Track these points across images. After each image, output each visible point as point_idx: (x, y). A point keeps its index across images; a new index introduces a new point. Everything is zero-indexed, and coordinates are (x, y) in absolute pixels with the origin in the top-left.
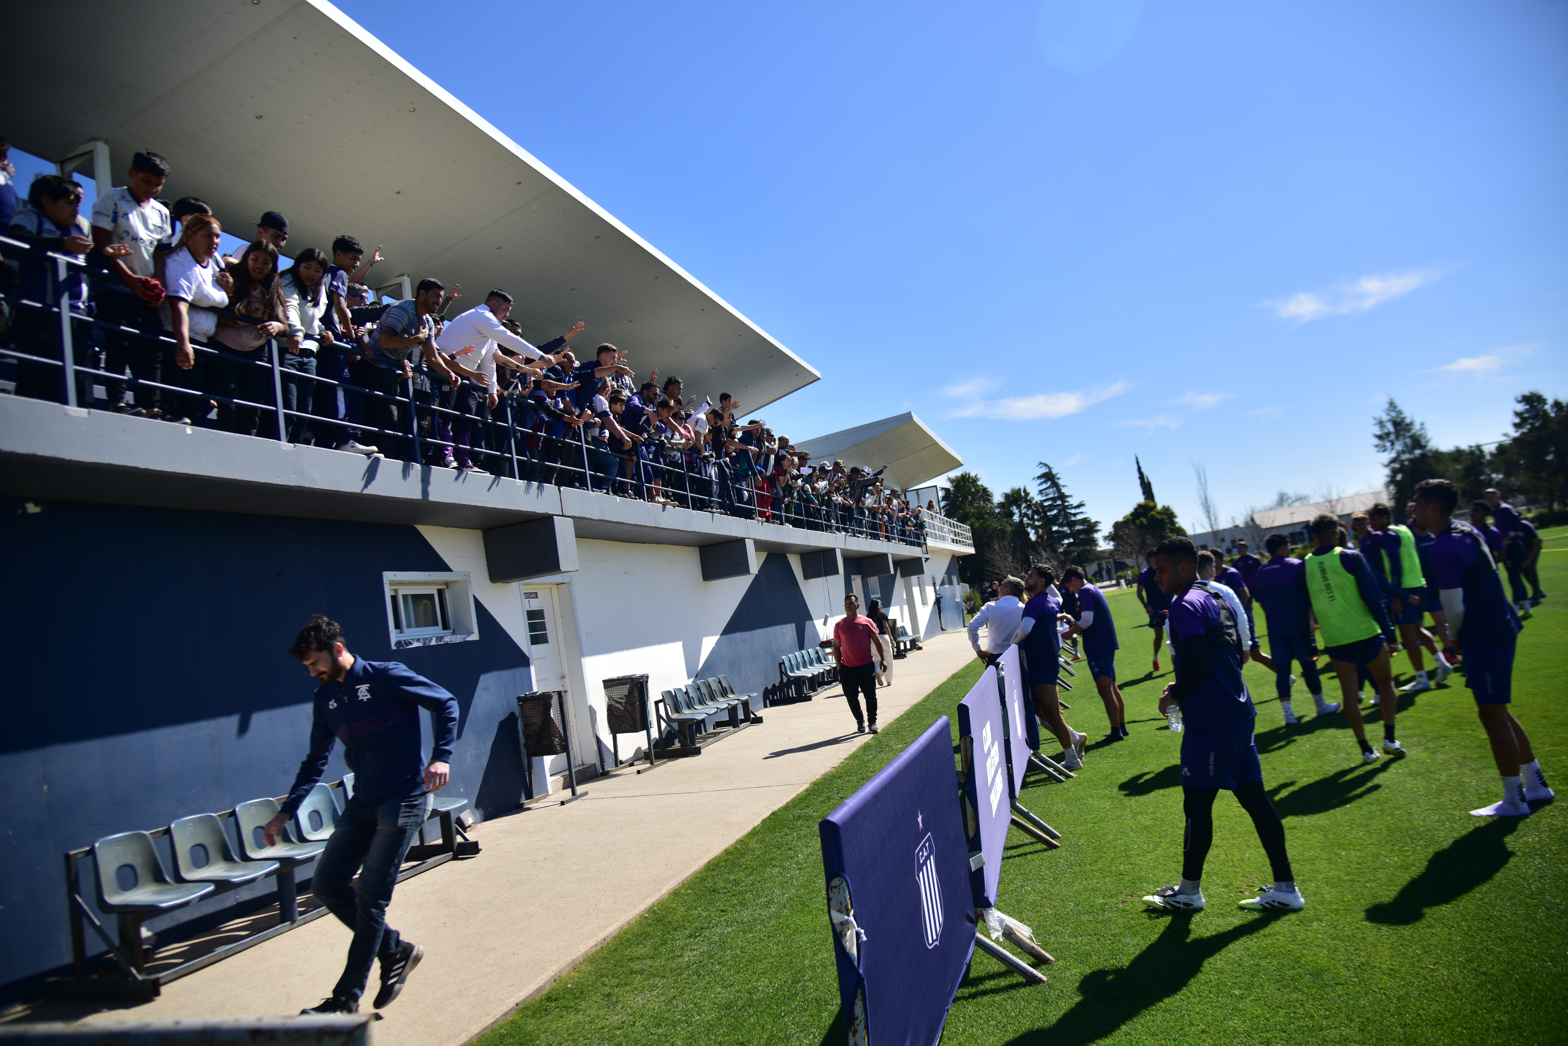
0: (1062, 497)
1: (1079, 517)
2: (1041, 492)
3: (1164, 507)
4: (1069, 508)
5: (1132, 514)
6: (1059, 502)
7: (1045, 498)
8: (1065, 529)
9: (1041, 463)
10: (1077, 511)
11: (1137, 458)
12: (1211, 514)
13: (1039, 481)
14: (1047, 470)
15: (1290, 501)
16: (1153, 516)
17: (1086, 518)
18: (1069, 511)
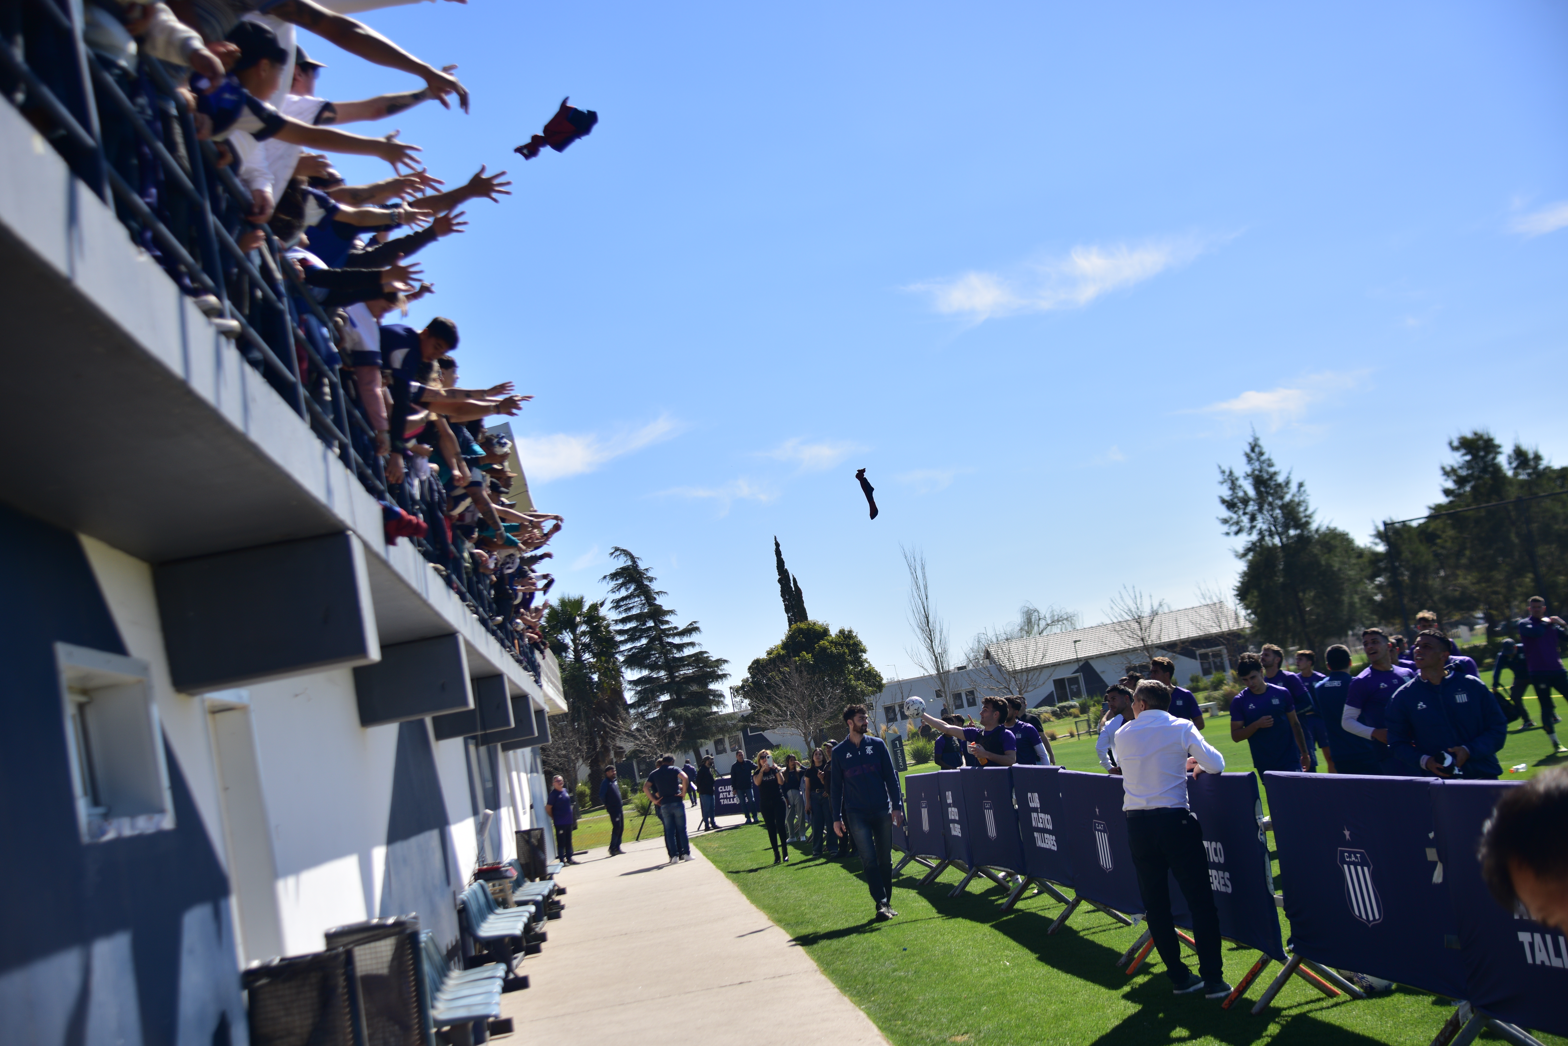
0: (657, 613)
1: (688, 652)
2: (617, 604)
3: (842, 632)
4: (668, 636)
5: (785, 645)
6: (651, 624)
7: (624, 615)
8: (662, 673)
9: (617, 549)
10: (686, 640)
11: (777, 545)
12: (936, 642)
13: (613, 584)
14: (629, 563)
15: (1042, 624)
16: (824, 649)
17: (702, 653)
18: (670, 640)
